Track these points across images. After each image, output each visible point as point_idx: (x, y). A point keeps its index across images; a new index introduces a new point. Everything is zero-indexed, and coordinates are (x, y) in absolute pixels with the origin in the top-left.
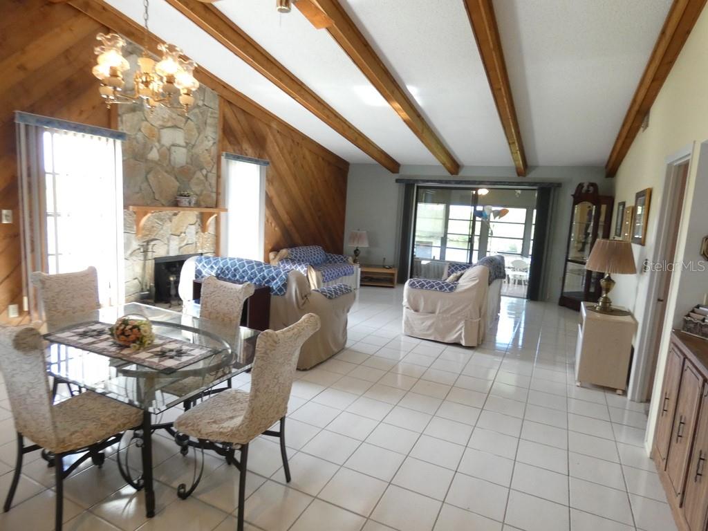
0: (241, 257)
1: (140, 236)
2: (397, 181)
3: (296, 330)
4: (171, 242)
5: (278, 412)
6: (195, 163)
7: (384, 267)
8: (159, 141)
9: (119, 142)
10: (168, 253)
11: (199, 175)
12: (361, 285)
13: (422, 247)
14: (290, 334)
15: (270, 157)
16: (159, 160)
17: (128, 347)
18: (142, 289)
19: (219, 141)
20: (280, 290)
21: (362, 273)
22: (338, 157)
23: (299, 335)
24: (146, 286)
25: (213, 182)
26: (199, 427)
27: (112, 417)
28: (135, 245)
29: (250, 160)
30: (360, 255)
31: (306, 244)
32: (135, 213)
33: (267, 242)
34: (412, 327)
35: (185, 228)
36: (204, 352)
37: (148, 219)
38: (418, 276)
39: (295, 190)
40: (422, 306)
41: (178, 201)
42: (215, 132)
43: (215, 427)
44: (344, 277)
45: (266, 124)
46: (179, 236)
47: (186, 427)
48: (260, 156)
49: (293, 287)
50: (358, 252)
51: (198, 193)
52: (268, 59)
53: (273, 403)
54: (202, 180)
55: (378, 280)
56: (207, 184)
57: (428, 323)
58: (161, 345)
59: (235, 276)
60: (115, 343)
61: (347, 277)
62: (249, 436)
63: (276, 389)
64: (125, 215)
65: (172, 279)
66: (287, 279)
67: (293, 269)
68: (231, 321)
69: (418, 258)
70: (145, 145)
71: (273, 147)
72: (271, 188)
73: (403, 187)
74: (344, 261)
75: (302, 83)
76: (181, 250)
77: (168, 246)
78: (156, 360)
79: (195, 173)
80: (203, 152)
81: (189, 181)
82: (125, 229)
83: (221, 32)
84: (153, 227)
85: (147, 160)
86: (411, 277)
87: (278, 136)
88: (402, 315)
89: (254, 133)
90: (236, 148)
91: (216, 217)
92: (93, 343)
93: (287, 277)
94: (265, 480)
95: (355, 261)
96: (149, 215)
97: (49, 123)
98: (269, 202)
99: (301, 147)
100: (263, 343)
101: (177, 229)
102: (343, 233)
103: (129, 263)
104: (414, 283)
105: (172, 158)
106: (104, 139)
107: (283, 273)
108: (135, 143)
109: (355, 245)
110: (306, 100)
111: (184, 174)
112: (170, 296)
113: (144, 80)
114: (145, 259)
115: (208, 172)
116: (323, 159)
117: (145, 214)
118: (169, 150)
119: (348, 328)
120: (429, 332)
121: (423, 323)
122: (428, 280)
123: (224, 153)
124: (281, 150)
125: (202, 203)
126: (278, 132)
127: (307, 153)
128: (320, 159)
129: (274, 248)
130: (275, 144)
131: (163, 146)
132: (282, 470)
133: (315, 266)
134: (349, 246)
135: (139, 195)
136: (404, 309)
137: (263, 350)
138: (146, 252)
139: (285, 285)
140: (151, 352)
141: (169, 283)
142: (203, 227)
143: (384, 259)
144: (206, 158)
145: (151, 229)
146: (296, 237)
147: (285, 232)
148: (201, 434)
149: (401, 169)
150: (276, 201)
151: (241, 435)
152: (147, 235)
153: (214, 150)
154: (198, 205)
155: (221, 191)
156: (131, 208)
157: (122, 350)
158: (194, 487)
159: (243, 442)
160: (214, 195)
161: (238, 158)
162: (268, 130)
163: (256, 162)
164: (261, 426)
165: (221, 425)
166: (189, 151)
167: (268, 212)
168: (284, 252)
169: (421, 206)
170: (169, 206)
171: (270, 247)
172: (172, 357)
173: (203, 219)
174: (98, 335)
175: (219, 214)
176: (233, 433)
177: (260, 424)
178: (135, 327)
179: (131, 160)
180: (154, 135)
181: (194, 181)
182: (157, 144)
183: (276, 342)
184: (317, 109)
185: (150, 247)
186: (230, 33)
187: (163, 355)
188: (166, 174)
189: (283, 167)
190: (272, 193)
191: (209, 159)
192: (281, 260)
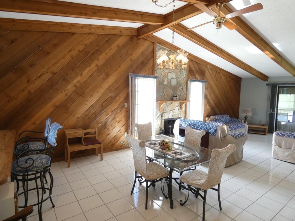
0: (197, 120)
1: (160, 111)
2: (267, 85)
3: (226, 150)
4: (170, 113)
5: (218, 181)
6: (179, 84)
7: (260, 125)
8: (167, 78)
9: (155, 79)
10: (169, 117)
11: (180, 88)
12: (248, 133)
13: (281, 115)
14: (224, 151)
15: (207, 79)
16: (167, 84)
17: (165, 150)
18: (160, 130)
19: (187, 75)
20: (214, 133)
21: (249, 127)
22: (236, 76)
23: (227, 152)
24: (162, 129)
25: (185, 90)
26: (189, 181)
27: (161, 172)
28: (159, 114)
29: (199, 81)
30: (248, 119)
31: (221, 114)
32: (159, 103)
33: (205, 113)
34: (277, 155)
35: (174, 108)
36: (189, 154)
37: (163, 106)
38: (279, 130)
39: (217, 92)
40: (283, 145)
41: (172, 98)
42: (186, 72)
43: (194, 182)
44: (240, 129)
45: (205, 66)
46: (172, 111)
47: (184, 180)
48: (203, 79)
49: (219, 133)
50: (246, 118)
51: (179, 95)
52: (208, 43)
53: (216, 177)
54: (181, 90)
55: (257, 131)
56: (183, 91)
57: (287, 153)
58: (175, 150)
59: (195, 127)
60: (160, 148)
61: (241, 129)
62: (207, 188)
63: (218, 172)
64: (156, 104)
65: (170, 127)
66: (217, 129)
67: (219, 125)
68: (196, 144)
69: (280, 121)
70: (163, 79)
71: (208, 75)
72: (207, 91)
73: (270, 87)
74: (240, 122)
75: (222, 49)
76: (173, 116)
77: (169, 115)
78: (174, 155)
79: (179, 87)
80: (182, 80)
81: (177, 91)
82: (156, 109)
83: (191, 37)
84: (164, 108)
85: (163, 85)
86: (276, 131)
87: (210, 71)
88: (272, 148)
89: (200, 70)
90: (194, 77)
91: (186, 104)
92: (154, 147)
93: (217, 128)
94: (211, 207)
95: (245, 122)
96: (164, 104)
97: (137, 76)
98: (206, 97)
99: (220, 74)
100: (214, 154)
101: (172, 109)
102: (239, 109)
103: (157, 120)
104: (278, 133)
105: (171, 83)
106: (151, 79)
107: (215, 126)
108: (160, 79)
109: (245, 115)
110: (223, 55)
111: (175, 89)
112: (169, 133)
113: (172, 62)
114: (162, 119)
115: (183, 87)
116: (229, 77)
117: (163, 103)
118: (170, 80)
119: (243, 152)
120: (288, 158)
121: (284, 153)
122: (287, 133)
123: (189, 79)
124: (211, 76)
125: (181, 99)
126: (210, 68)
127: (222, 75)
128: (228, 78)
129: (208, 115)
130: (209, 74)
131: (169, 79)
132: (218, 205)
133: (226, 123)
134: (242, 115)
135: (161, 97)
136: (273, 145)
137: (214, 156)
138: (162, 117)
139: (216, 131)
140: (172, 152)
141: (169, 128)
142: (181, 108)
143: (260, 121)
144: (183, 82)
145: (164, 109)
146: (217, 111)
147: (213, 109)
148: (189, 183)
149: (269, 79)
150: (209, 97)
151: (204, 186)
152: (162, 111)
153: (185, 79)
154: (179, 100)
155: (187, 94)
156: (158, 101)
157: (163, 150)
158: (185, 202)
159: (205, 189)
160: (185, 95)
161: (194, 81)
162: (206, 69)
163: (201, 82)
164: (211, 185)
165: (196, 182)
166: (177, 80)
167: (205, 101)
168: (212, 117)
169: (281, 96)
170: (169, 100)
171: (206, 115)
172: (179, 155)
173: (181, 105)
174: (154, 145)
175: (187, 103)
176: (202, 185)
177: (211, 184)
178: (167, 143)
179: (159, 85)
180: (166, 76)
181: (178, 90)
182: (167, 79)
183: (219, 154)
184: (228, 58)
185: (163, 115)
186: (194, 36)
187: (176, 153)
188: (169, 89)
189: (212, 82)
190: (207, 93)
191: (184, 82)
192: (211, 120)
